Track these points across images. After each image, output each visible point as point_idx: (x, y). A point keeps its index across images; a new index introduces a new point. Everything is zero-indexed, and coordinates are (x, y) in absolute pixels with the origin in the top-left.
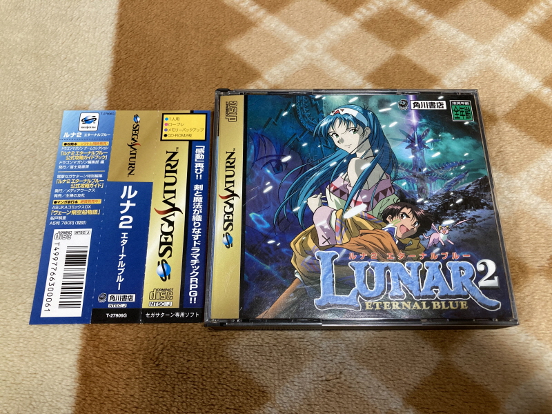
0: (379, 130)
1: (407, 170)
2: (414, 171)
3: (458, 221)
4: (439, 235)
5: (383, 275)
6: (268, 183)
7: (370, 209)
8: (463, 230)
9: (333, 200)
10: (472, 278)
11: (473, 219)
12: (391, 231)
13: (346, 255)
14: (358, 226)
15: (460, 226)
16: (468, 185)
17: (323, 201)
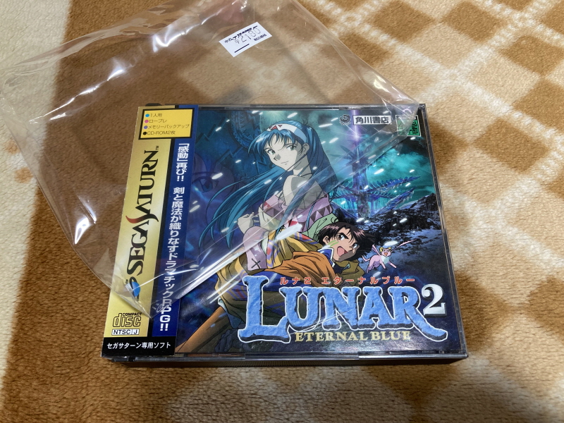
0: (319, 145)
1: (347, 188)
2: (355, 189)
3: (402, 243)
4: (381, 257)
5: (317, 302)
6: (196, 202)
7: (305, 229)
8: (407, 251)
9: (265, 219)
10: (416, 305)
11: (418, 241)
12: (327, 254)
13: (277, 280)
14: (292, 248)
15: (404, 247)
16: (413, 203)
17: (255, 221)
